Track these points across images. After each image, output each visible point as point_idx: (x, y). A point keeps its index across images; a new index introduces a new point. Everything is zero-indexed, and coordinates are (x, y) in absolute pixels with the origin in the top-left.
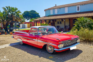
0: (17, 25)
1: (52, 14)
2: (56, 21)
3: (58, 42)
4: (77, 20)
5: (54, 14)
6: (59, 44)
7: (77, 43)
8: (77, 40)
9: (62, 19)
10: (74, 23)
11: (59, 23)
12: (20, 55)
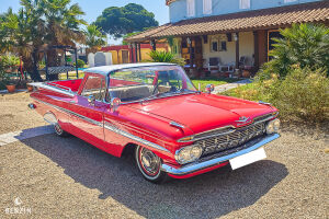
0: (80, 57)
1: (192, 14)
2: (206, 42)
3: (175, 137)
4: (283, 37)
5: (199, 16)
6: (180, 147)
7: (265, 135)
8: (267, 123)
9: (229, 34)
10: (271, 48)
11: (219, 46)
12: (32, 182)
